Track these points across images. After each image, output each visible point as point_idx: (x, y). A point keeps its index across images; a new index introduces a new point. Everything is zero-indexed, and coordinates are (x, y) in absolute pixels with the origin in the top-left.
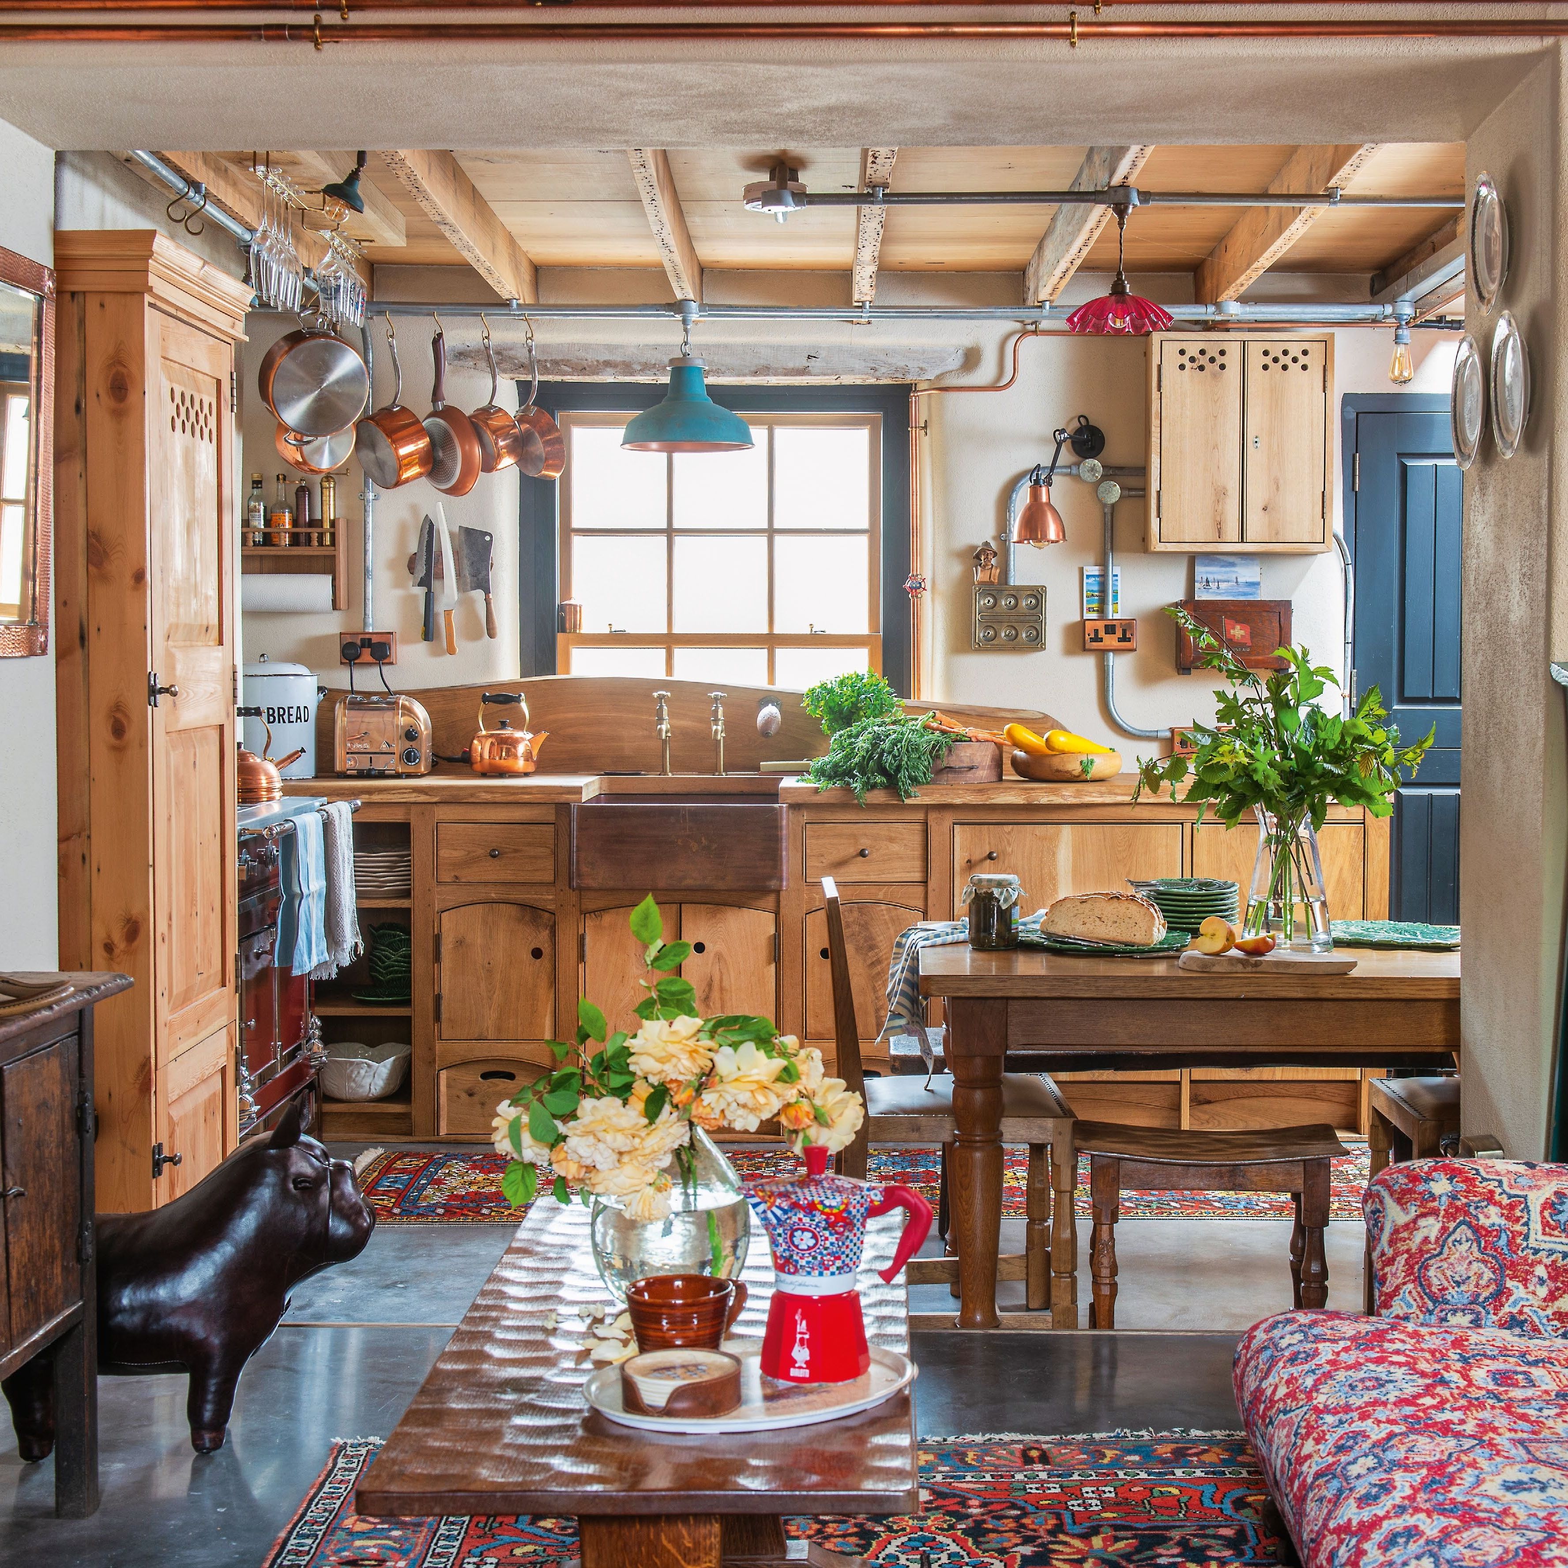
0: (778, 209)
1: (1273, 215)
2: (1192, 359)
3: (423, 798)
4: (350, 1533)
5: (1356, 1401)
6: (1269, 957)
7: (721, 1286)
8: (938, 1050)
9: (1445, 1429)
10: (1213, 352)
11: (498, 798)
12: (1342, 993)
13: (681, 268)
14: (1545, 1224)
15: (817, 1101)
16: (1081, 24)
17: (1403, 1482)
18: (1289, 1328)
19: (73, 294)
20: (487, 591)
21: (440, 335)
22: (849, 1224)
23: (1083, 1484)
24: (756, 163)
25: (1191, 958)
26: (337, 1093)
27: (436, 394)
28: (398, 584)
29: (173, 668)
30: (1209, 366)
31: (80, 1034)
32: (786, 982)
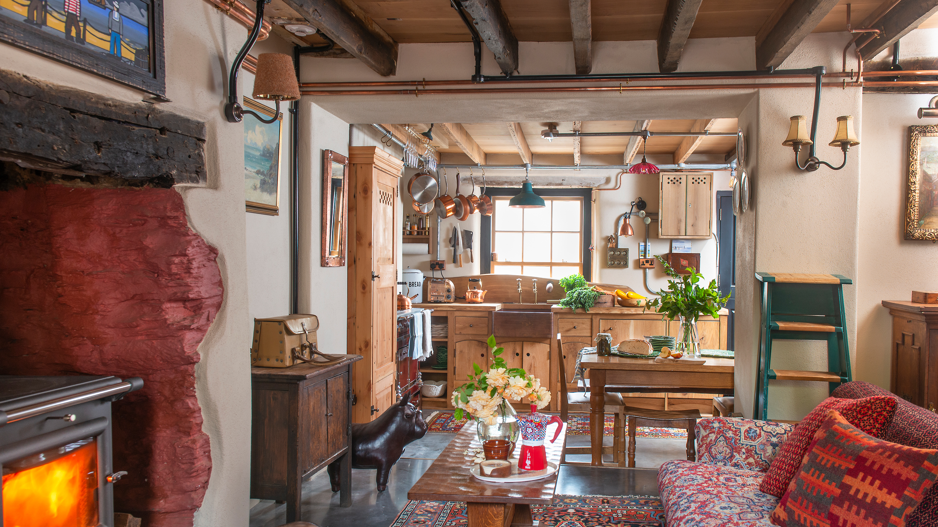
0: (549, 138)
1: (692, 138)
2: (672, 181)
3: (451, 309)
4: (417, 514)
5: (685, 484)
6: (681, 359)
7: (508, 443)
8: (588, 385)
9: (708, 492)
10: (678, 178)
11: (472, 309)
12: (701, 370)
13: (524, 154)
14: (745, 437)
15: (539, 393)
16: (623, 87)
17: (693, 506)
18: (672, 464)
19: (354, 164)
20: (471, 249)
21: (459, 174)
22: (542, 426)
23: (618, 509)
24: (545, 124)
25: (658, 359)
26: (426, 395)
27: (457, 191)
28: (446, 246)
29: (379, 270)
30: (676, 183)
31: (348, 371)
32: (552, 365)
